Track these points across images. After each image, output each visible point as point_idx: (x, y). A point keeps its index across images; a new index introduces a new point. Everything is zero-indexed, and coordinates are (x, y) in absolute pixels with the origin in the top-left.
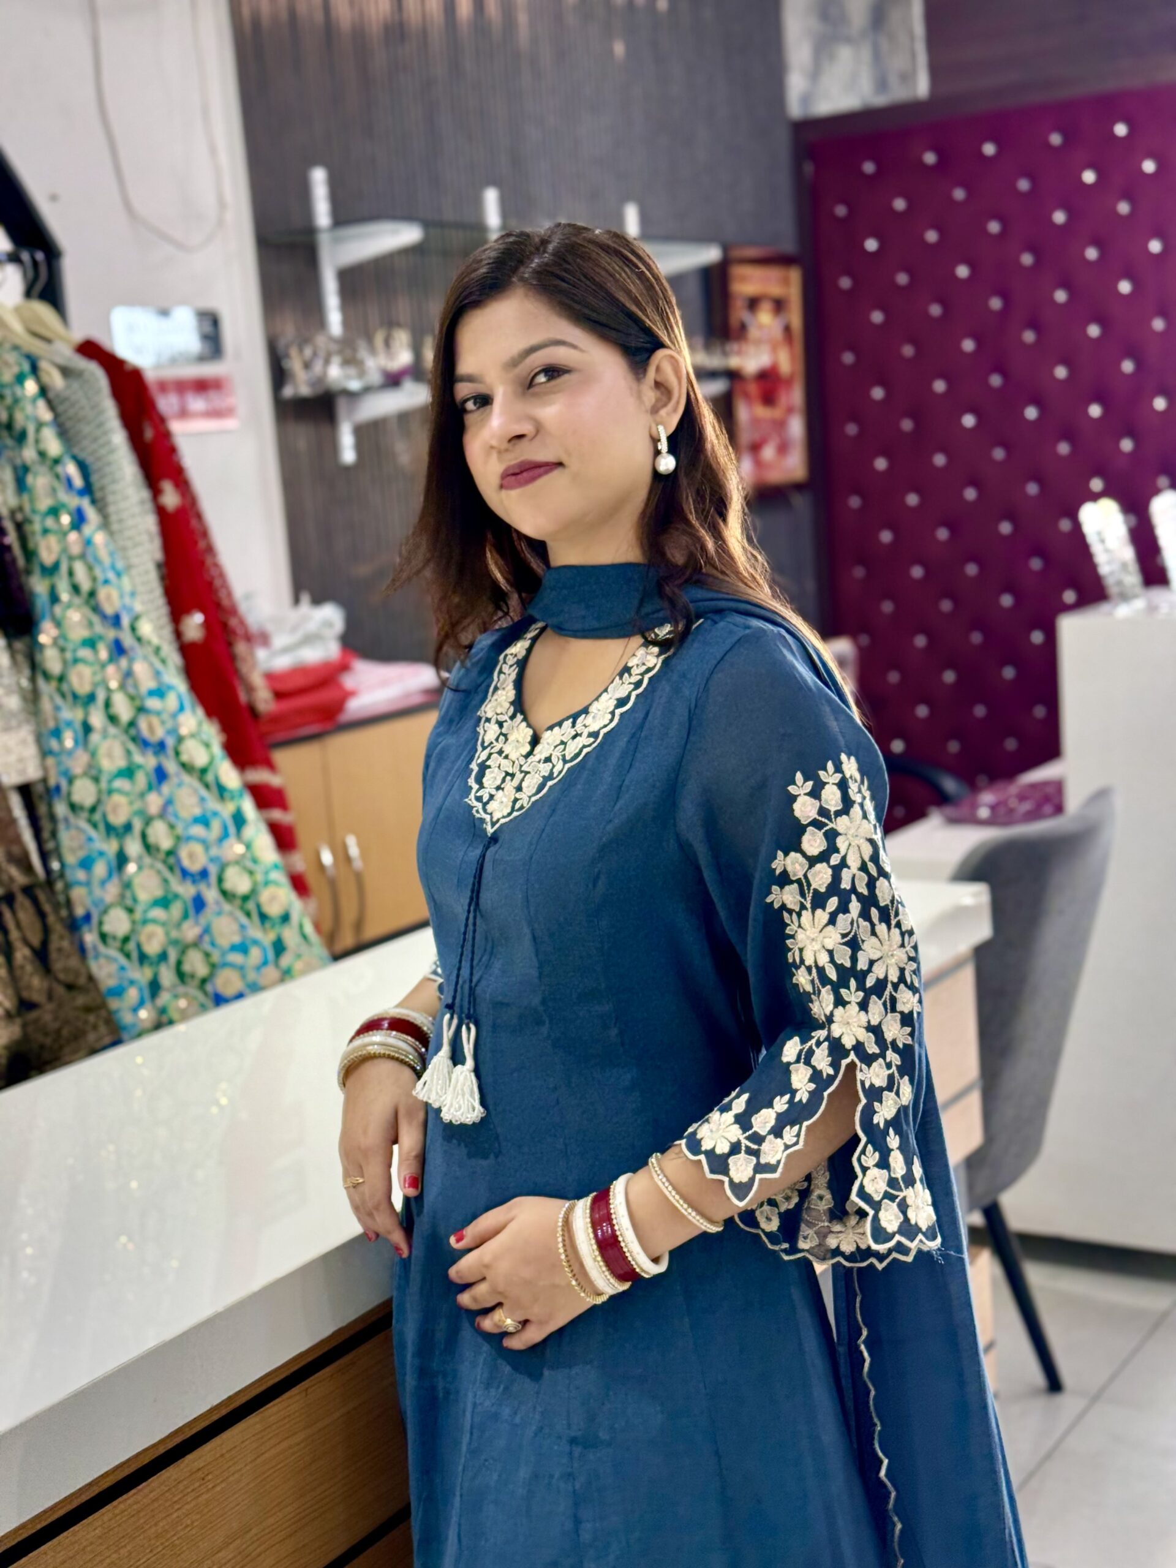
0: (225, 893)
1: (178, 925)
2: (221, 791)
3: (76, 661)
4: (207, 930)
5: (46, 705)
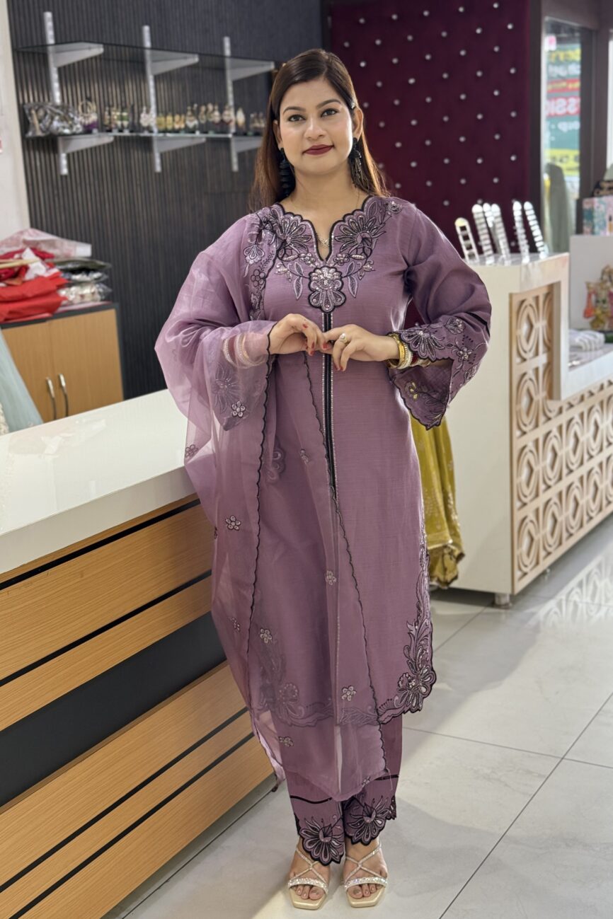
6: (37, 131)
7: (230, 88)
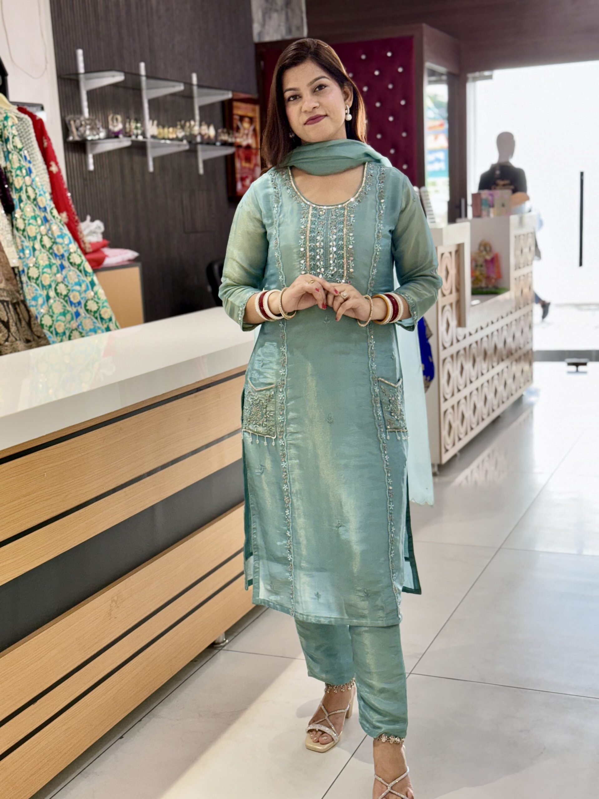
0: (87, 310)
1: (70, 322)
2: (86, 273)
3: (29, 224)
4: (81, 324)
5: (18, 240)
6: (74, 137)
7: (197, 112)
